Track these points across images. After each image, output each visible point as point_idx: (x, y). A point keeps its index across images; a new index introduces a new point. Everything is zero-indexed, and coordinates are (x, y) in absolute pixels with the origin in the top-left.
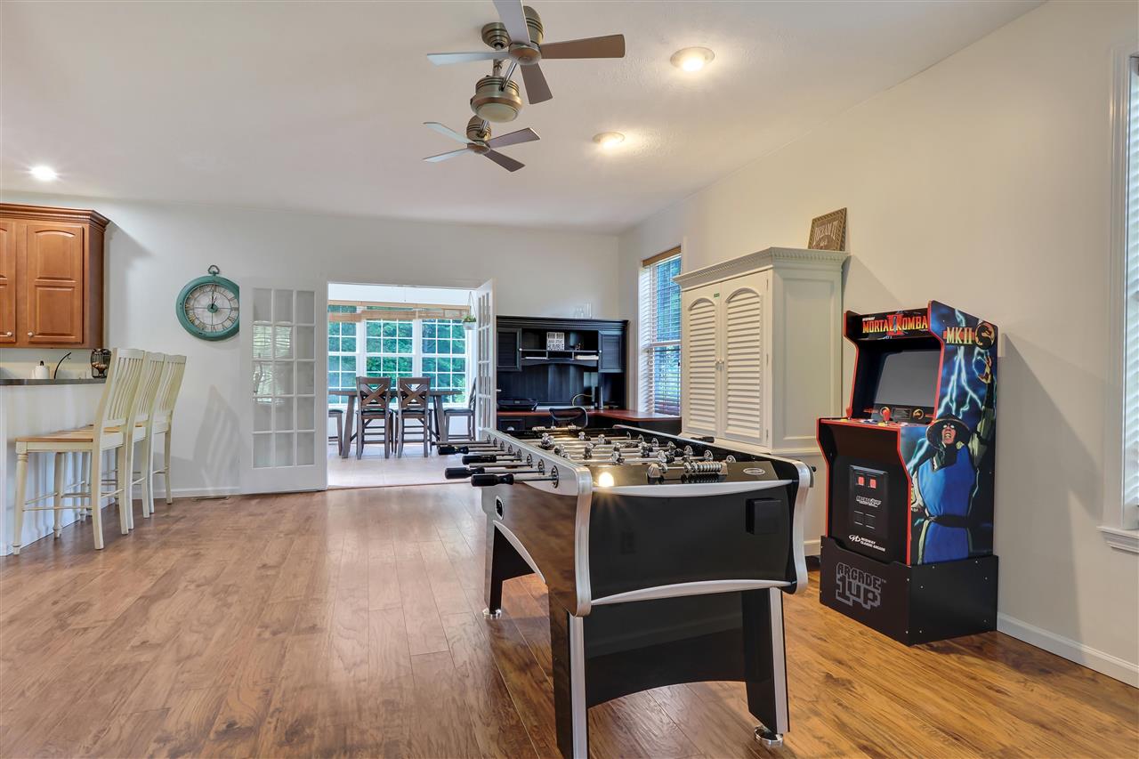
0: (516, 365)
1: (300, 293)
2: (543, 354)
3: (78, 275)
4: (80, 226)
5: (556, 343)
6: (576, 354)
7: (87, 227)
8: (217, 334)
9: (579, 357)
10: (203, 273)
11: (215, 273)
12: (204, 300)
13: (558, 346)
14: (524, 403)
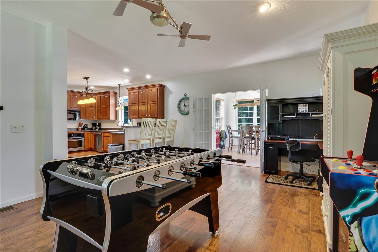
0: (279, 120)
1: (205, 99)
2: (294, 115)
3: (157, 100)
4: (156, 88)
5: (303, 109)
6: (312, 114)
7: (158, 88)
8: (186, 113)
9: (314, 116)
10: (183, 96)
11: (185, 96)
12: (183, 104)
13: (304, 110)
14: (282, 137)
